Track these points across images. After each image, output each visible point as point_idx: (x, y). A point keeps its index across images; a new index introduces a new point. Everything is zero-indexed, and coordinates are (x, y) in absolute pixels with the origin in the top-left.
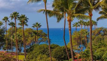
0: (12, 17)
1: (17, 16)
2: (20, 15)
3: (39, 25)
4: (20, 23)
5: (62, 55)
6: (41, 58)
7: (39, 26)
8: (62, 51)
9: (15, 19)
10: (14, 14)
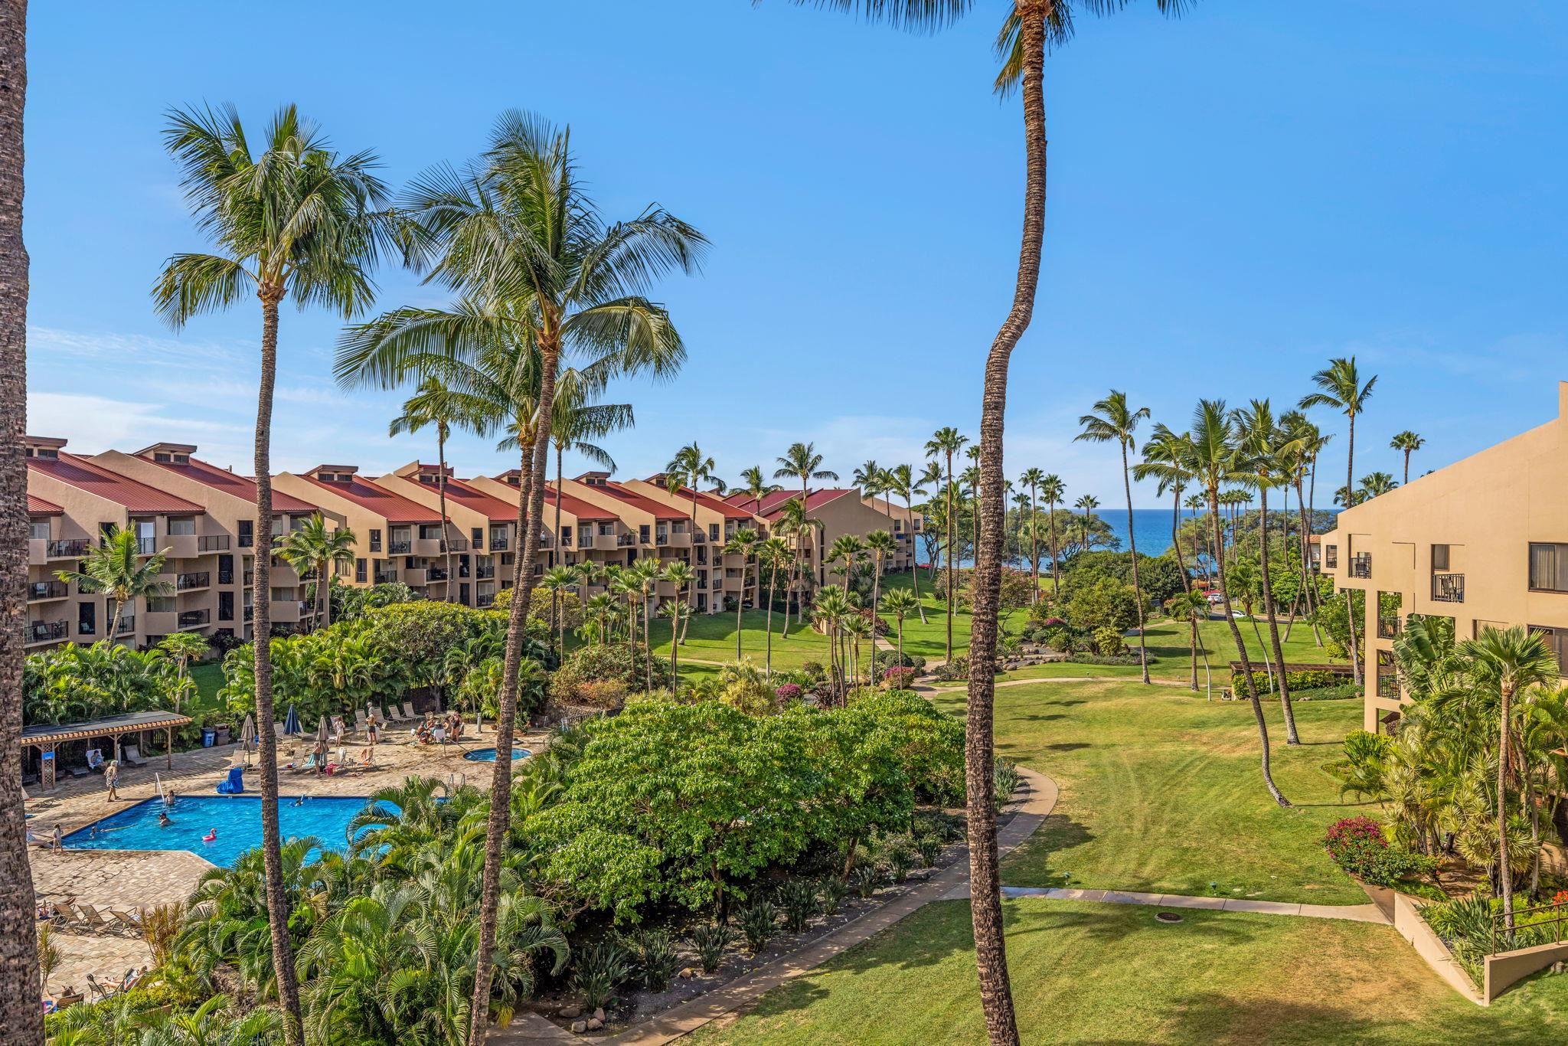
0: (1026, 481)
1: (1038, 477)
2: (1045, 476)
3: (1092, 501)
4: (1045, 495)
5: (1158, 580)
6: (1105, 586)
7: (1093, 503)
8: (1158, 571)
9: (1033, 485)
10: (1030, 473)
